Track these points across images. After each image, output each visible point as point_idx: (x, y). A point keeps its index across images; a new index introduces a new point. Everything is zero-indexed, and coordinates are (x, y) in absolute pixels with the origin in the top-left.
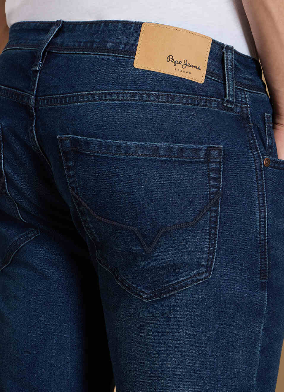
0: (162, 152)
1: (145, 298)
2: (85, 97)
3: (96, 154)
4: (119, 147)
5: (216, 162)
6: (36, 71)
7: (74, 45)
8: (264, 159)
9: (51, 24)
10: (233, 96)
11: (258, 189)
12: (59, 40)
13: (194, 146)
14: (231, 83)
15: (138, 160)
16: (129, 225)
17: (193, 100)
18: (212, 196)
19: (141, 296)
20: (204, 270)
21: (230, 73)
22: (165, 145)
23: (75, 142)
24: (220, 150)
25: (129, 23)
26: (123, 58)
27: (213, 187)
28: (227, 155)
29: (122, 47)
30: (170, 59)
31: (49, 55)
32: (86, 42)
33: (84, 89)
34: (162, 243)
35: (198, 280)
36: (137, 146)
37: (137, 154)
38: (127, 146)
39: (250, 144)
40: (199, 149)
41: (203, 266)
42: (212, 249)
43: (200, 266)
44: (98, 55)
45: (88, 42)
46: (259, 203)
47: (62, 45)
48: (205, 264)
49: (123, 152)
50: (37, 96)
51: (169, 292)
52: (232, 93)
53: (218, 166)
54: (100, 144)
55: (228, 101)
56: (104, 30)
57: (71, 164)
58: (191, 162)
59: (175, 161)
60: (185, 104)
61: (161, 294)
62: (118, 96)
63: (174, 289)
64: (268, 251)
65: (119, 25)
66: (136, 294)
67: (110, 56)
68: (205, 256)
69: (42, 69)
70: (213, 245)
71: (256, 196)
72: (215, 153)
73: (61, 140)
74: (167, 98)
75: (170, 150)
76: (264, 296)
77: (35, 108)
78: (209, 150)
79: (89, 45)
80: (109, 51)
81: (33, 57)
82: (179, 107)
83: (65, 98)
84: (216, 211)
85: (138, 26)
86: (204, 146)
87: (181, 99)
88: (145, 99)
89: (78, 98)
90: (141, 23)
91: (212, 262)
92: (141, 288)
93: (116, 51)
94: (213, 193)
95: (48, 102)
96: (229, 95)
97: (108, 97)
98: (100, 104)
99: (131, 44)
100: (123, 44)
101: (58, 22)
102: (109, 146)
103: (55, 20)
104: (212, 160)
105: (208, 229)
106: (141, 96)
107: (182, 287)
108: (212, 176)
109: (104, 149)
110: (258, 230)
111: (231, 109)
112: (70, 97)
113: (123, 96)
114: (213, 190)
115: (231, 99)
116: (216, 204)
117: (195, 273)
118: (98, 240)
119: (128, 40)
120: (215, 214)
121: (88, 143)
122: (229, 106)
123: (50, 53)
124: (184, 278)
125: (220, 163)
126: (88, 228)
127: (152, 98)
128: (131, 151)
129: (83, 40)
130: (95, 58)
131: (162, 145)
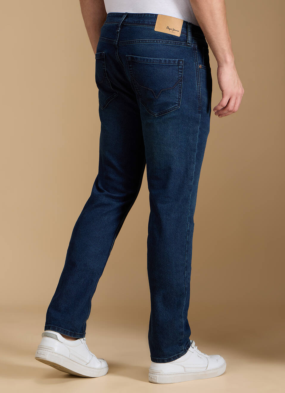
0: (163, 62)
1: (156, 116)
2: (137, 41)
3: (139, 62)
4: (147, 60)
5: (181, 66)
6: (118, 32)
7: (133, 22)
8: (199, 66)
9: (123, 14)
10: (190, 41)
11: (197, 76)
12: (126, 20)
13: (174, 60)
14: (190, 36)
15: (154, 64)
16: (150, 88)
17: (175, 43)
18: (180, 78)
19: (155, 115)
20: (177, 105)
21: (190, 33)
22: (164, 59)
23: (132, 58)
24: (183, 61)
25: (153, 14)
26: (151, 27)
27: (180, 75)
28: (185, 63)
29: (150, 23)
30: (168, 28)
31: (123, 26)
32: (137, 21)
33: (136, 39)
34: (162, 95)
35: (175, 109)
36: (154, 60)
37: (154, 62)
38: (150, 59)
39: (195, 59)
40: (176, 61)
41: (177, 104)
42: (180, 97)
43: (175, 103)
44: (141, 26)
45: (138, 21)
46: (197, 82)
47: (128, 22)
48: (177, 103)
49: (149, 61)
50: (118, 41)
51: (164, 113)
52: (190, 40)
53: (182, 67)
54: (141, 59)
55: (188, 43)
56: (144, 17)
57: (131, 66)
58: (172, 66)
59: (167, 65)
60: (172, 44)
61: (162, 114)
62: (148, 41)
63: (166, 112)
64: (201, 100)
65: (149, 15)
66: (153, 114)
67: (146, 27)
68: (177, 100)
69: (120, 31)
70: (180, 96)
71: (196, 79)
72: (181, 62)
73: (127, 58)
74: (166, 42)
75: (165, 61)
76: (200, 116)
77: (118, 45)
78: (179, 61)
79: (138, 22)
80: (146, 25)
81: (117, 27)
82: (170, 45)
83: (129, 42)
84: (181, 84)
85: (156, 15)
86: (177, 60)
87: (171, 42)
88: (158, 42)
89: (134, 42)
90: (158, 15)
91: (180, 102)
92: (154, 112)
93: (148, 24)
94: (180, 77)
95: (123, 43)
96: (189, 41)
97: (145, 41)
98: (142, 44)
99: (153, 22)
100: (150, 22)
101: (126, 13)
102: (144, 59)
103: (125, 13)
104: (180, 65)
105: (178, 90)
106: (157, 41)
107: (169, 111)
108: (179, 71)
109: (142, 61)
110: (197, 89)
111: (190, 46)
112: (131, 41)
113: (150, 41)
114: (180, 76)
115: (189, 42)
116: (181, 81)
117: (174, 106)
118: (140, 94)
119: (153, 21)
120: (181, 85)
121: (136, 58)
122: (189, 45)
123: (123, 25)
124: (170, 108)
125: (182, 66)
126: (136, 90)
127: (161, 42)
128: (152, 61)
129: (136, 20)
130: (140, 27)
131: (162, 59)
